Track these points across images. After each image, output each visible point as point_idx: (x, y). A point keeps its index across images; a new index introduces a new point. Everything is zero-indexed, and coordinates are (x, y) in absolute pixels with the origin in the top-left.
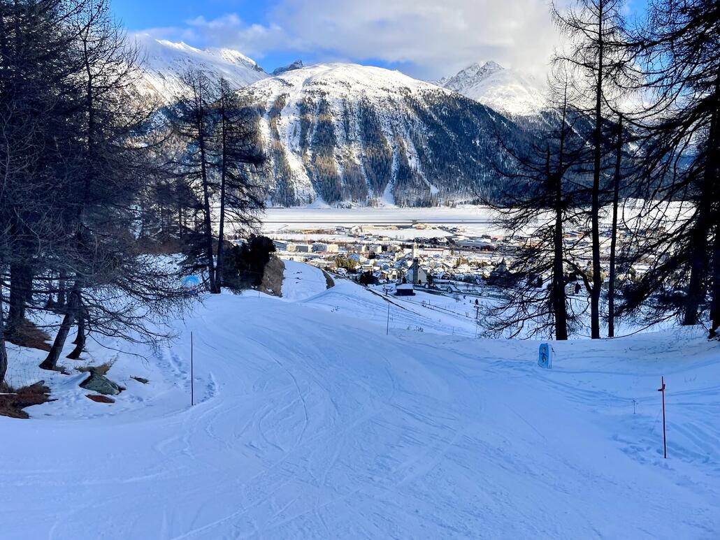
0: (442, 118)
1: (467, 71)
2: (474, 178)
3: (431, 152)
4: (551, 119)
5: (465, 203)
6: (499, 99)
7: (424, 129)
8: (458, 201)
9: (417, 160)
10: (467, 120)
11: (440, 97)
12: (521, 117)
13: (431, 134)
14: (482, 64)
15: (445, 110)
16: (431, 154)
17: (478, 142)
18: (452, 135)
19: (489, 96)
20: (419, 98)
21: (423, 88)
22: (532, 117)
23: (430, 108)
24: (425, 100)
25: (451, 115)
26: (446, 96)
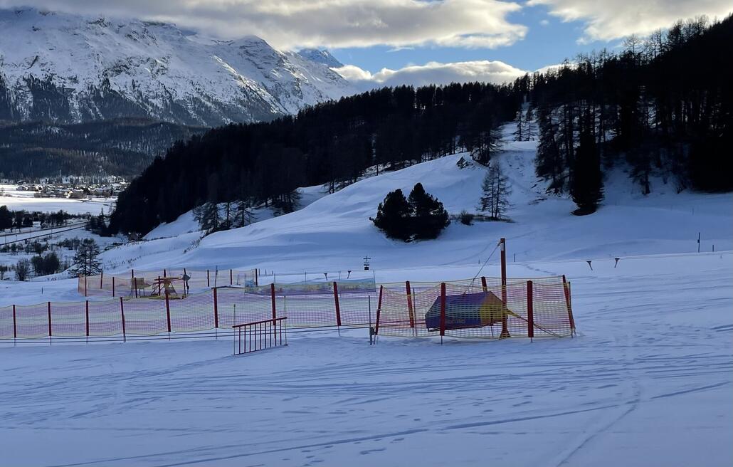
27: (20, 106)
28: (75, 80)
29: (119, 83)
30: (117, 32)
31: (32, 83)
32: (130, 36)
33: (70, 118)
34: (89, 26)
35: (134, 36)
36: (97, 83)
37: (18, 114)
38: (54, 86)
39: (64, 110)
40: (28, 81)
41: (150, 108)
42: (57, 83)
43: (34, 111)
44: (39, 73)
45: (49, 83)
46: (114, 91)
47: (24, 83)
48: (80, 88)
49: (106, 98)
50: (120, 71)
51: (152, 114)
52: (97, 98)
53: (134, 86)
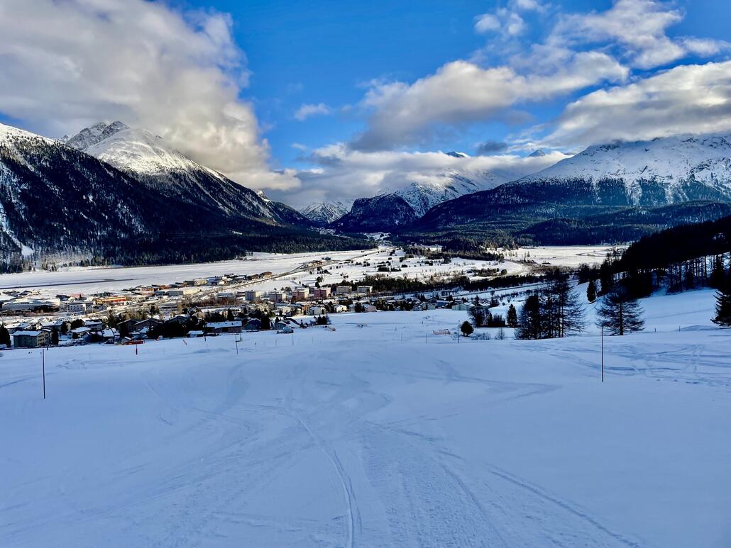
0: (41, 168)
1: (92, 131)
2: (84, 236)
3: (23, 207)
5: (70, 264)
6: (124, 157)
7: (15, 180)
8: (61, 264)
9: (3, 217)
10: (77, 174)
11: (39, 147)
12: (148, 177)
13: (24, 187)
14: (108, 123)
15: (46, 161)
16: (25, 209)
17: (91, 198)
18: (54, 188)
20: (9, 145)
21: (14, 135)
22: (160, 177)
23: (25, 158)
24: (18, 149)
25: (54, 166)
26: (47, 146)
27: (634, 196)
28: (671, 177)
29: (701, 176)
30: (703, 144)
31: (643, 183)
32: (711, 145)
33: (665, 201)
34: (683, 143)
35: (715, 145)
36: (685, 178)
37: (631, 202)
38: (656, 182)
39: (662, 197)
40: (639, 181)
41: (723, 189)
42: (658, 180)
43: (642, 199)
44: (647, 176)
45: (653, 181)
46: (698, 182)
47: (637, 183)
48: (675, 182)
49: (693, 187)
50: (702, 169)
51: (724, 193)
52: (685, 187)
53: (712, 177)
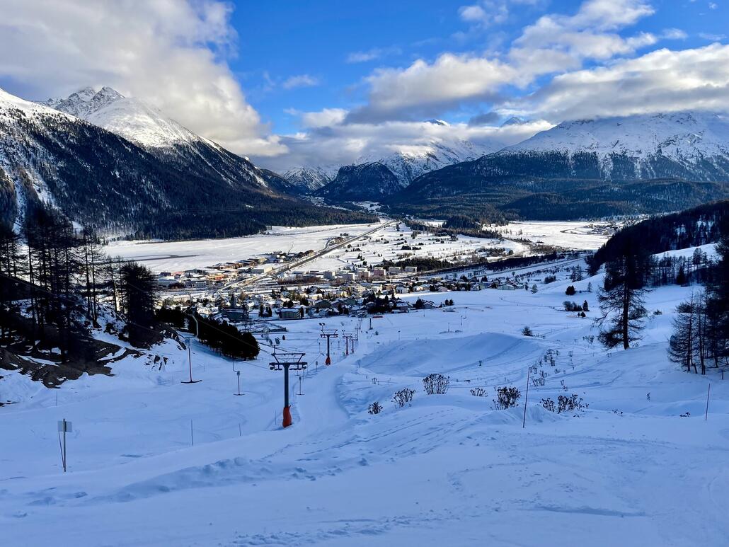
0: (70, 145)
1: (80, 95)
2: (121, 212)
3: (64, 184)
4: (185, 152)
5: (118, 239)
6: (128, 129)
7: (51, 158)
8: (109, 238)
9: (49, 194)
10: (100, 149)
11: (64, 124)
12: (155, 149)
13: (61, 164)
14: (98, 89)
15: (72, 138)
16: (65, 186)
17: (117, 173)
18: (85, 165)
19: (116, 125)
20: (38, 122)
21: (40, 112)
22: (166, 149)
23: (53, 134)
24: (46, 126)
25: (80, 143)
26: (71, 123)
27: (606, 170)
28: (640, 152)
29: (666, 152)
30: (670, 120)
31: (615, 158)
32: (678, 121)
33: (634, 175)
34: (652, 119)
35: (681, 121)
36: (653, 153)
37: (604, 175)
38: (626, 156)
39: (631, 171)
40: (611, 155)
41: (687, 164)
42: (628, 155)
43: (613, 172)
44: (618, 151)
45: (624, 155)
46: (664, 157)
47: (609, 157)
48: (643, 156)
49: (660, 162)
50: (669, 144)
51: (688, 168)
52: (652, 162)
53: (678, 152)
